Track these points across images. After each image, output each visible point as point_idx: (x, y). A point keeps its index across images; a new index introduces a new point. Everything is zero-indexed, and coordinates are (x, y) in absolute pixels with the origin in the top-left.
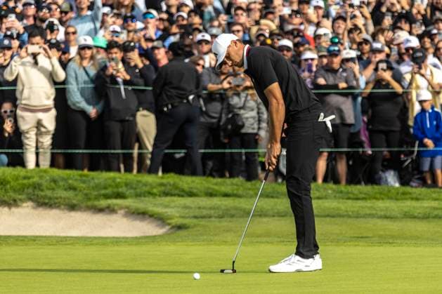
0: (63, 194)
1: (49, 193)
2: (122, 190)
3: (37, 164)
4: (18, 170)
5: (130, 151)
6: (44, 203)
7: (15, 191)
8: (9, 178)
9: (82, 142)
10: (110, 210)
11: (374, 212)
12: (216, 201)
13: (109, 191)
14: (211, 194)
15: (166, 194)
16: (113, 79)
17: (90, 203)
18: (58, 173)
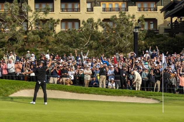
0: (141, 95)
1: (139, 95)
2: (152, 94)
3: (138, 90)
4: (134, 91)
6: (138, 96)
7: (133, 94)
8: (132, 92)
10: (150, 98)
12: (168, 97)
13: (149, 95)
14: (167, 96)
15: (160, 96)
16: (151, 75)
17: (146, 97)
18: (141, 91)
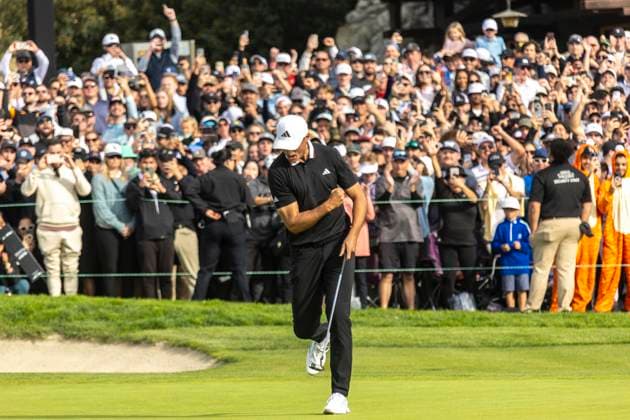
0: (92, 324)
1: (77, 324)
2: (161, 319)
3: (63, 292)
4: (42, 298)
5: (168, 274)
6: (72, 336)
7: (39, 321)
8: (31, 307)
9: (114, 265)
10: (148, 342)
11: (447, 340)
12: (267, 330)
13: (145, 321)
14: (261, 323)
15: (211, 323)
16: (147, 191)
17: (123, 335)
18: (87, 300)
